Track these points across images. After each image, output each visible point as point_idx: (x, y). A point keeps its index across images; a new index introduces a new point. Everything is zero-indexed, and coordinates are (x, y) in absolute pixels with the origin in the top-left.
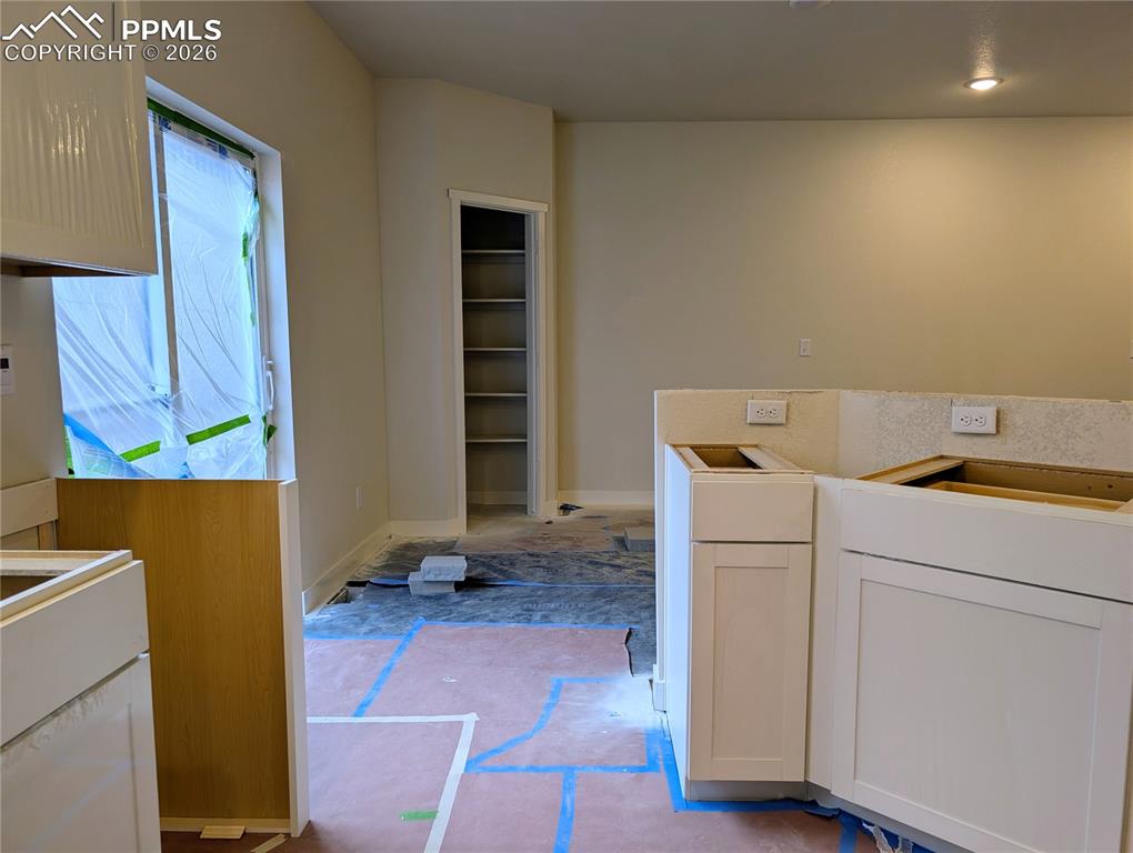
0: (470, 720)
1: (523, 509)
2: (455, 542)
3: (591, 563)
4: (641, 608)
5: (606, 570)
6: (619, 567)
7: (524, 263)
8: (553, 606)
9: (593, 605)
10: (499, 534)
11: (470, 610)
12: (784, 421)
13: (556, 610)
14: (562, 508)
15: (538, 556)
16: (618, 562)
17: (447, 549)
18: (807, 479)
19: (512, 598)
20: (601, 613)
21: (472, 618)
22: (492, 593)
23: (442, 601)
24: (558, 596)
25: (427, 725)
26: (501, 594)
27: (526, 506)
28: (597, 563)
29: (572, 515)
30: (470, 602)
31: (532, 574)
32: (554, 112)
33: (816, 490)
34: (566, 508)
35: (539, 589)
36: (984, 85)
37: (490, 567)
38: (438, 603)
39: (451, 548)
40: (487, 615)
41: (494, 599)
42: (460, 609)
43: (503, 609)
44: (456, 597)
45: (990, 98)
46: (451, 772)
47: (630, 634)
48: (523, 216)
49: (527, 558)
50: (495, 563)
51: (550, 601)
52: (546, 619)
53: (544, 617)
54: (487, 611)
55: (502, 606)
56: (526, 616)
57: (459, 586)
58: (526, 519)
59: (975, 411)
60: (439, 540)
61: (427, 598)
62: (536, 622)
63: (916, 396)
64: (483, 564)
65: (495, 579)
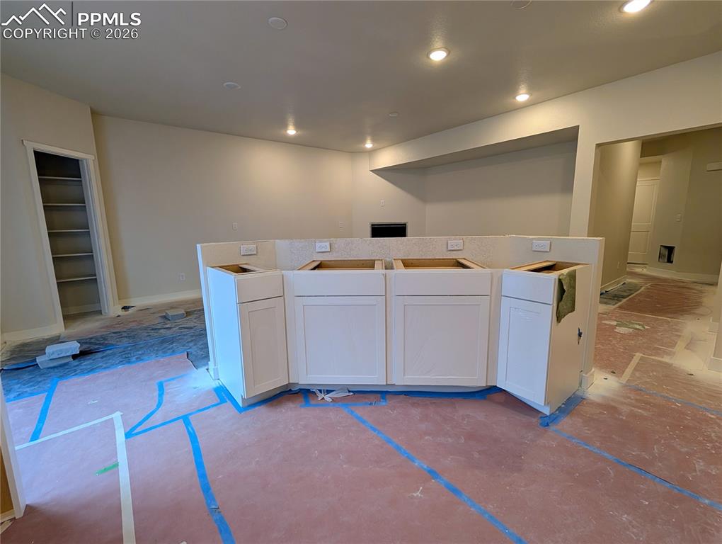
0: (117, 416)
1: (100, 312)
2: (59, 336)
3: (153, 329)
4: (188, 342)
5: (162, 331)
6: (170, 328)
7: (82, 185)
8: (140, 352)
9: (163, 347)
10: (88, 327)
11: (89, 367)
12: (255, 253)
13: (143, 354)
14: (123, 308)
15: (119, 332)
16: (167, 326)
17: (57, 340)
18: (278, 272)
19: (114, 354)
20: (169, 349)
21: (92, 370)
22: (99, 355)
23: (66, 367)
24: (141, 348)
25: (90, 427)
26: (104, 354)
27: (101, 311)
28: (156, 329)
29: (130, 311)
30: (86, 363)
31: (120, 341)
32: (91, 109)
33: (283, 276)
34: (125, 308)
35: (128, 347)
36: (291, 132)
37: (90, 343)
38: (63, 368)
39: (58, 340)
40: (101, 366)
41: (102, 358)
42: (82, 368)
43: (110, 361)
44: (76, 362)
45: (295, 137)
46: (118, 442)
47: (188, 354)
48: (78, 160)
49: (113, 335)
50: (93, 341)
51: (138, 351)
52: (139, 359)
53: (137, 358)
54: (100, 365)
55: (109, 359)
56: (126, 360)
57: (75, 357)
58: (102, 317)
59: (323, 244)
60: (46, 338)
61: (54, 367)
62: (134, 362)
63: (302, 240)
64: (86, 343)
65: (98, 348)
